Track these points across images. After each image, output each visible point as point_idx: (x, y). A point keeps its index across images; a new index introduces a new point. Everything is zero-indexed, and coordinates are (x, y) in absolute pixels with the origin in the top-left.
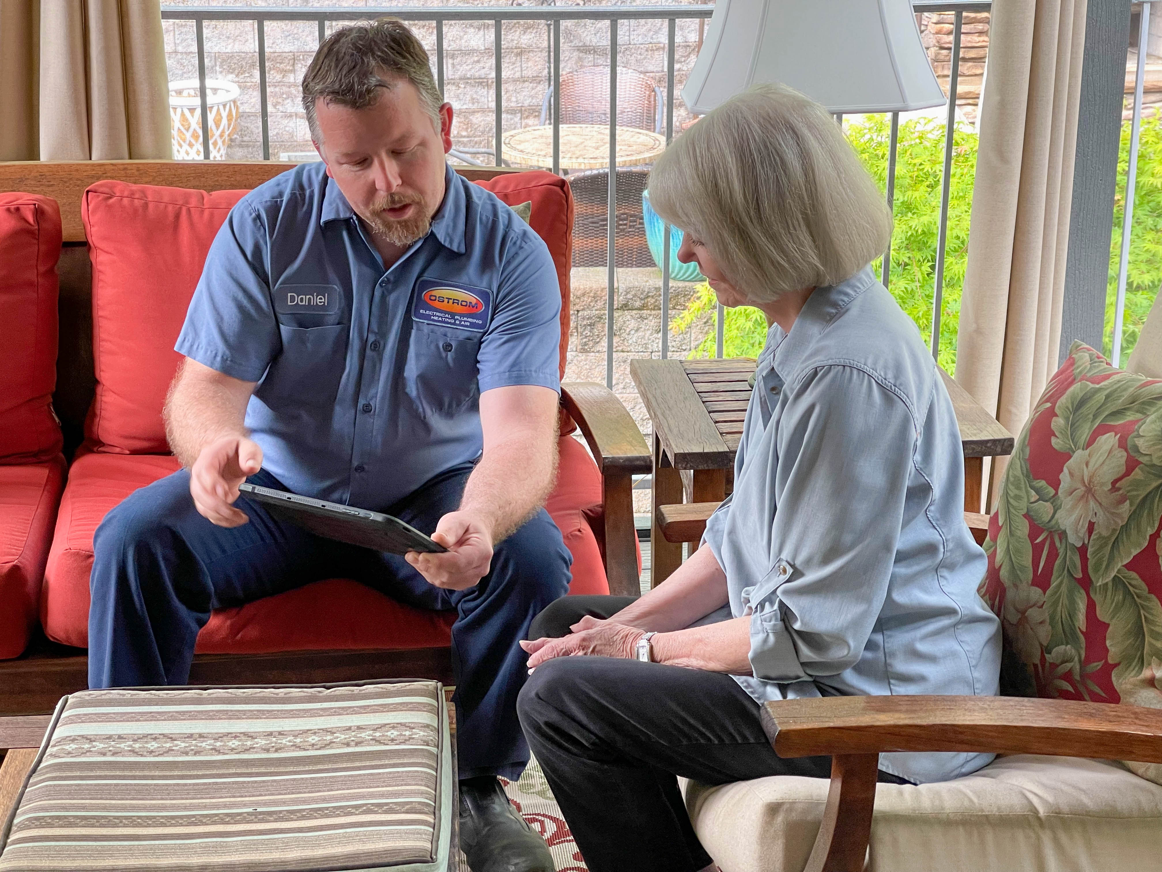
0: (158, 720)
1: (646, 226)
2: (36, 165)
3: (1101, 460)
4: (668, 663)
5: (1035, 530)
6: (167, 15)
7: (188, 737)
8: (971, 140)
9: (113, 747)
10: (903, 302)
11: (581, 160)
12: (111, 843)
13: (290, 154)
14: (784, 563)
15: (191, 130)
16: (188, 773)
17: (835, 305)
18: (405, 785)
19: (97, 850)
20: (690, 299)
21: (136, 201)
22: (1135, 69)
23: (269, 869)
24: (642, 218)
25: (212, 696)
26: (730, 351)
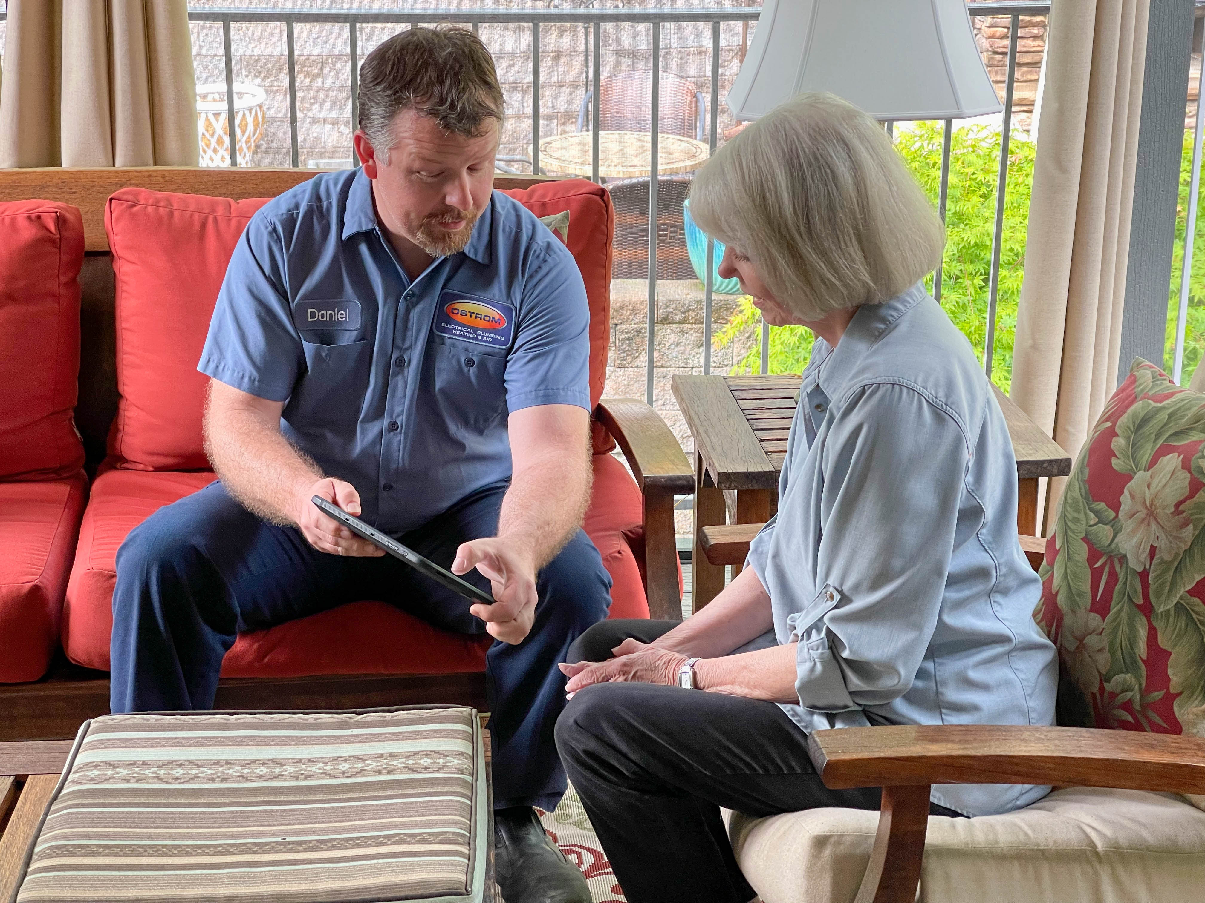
0: (183, 746)
1: (688, 236)
2: (58, 172)
3: (1164, 481)
4: (711, 690)
5: (1094, 555)
6: (195, 17)
7: (214, 764)
8: (1026, 148)
9: (137, 773)
10: (955, 317)
11: (619, 168)
12: (135, 873)
13: (318, 161)
14: (831, 589)
15: (216, 136)
16: (215, 801)
17: (884, 320)
18: (440, 815)
19: (121, 880)
20: (732, 313)
21: (161, 209)
22: (1199, 76)
23: (298, 900)
24: (683, 229)
25: (239, 721)
26: (775, 367)
